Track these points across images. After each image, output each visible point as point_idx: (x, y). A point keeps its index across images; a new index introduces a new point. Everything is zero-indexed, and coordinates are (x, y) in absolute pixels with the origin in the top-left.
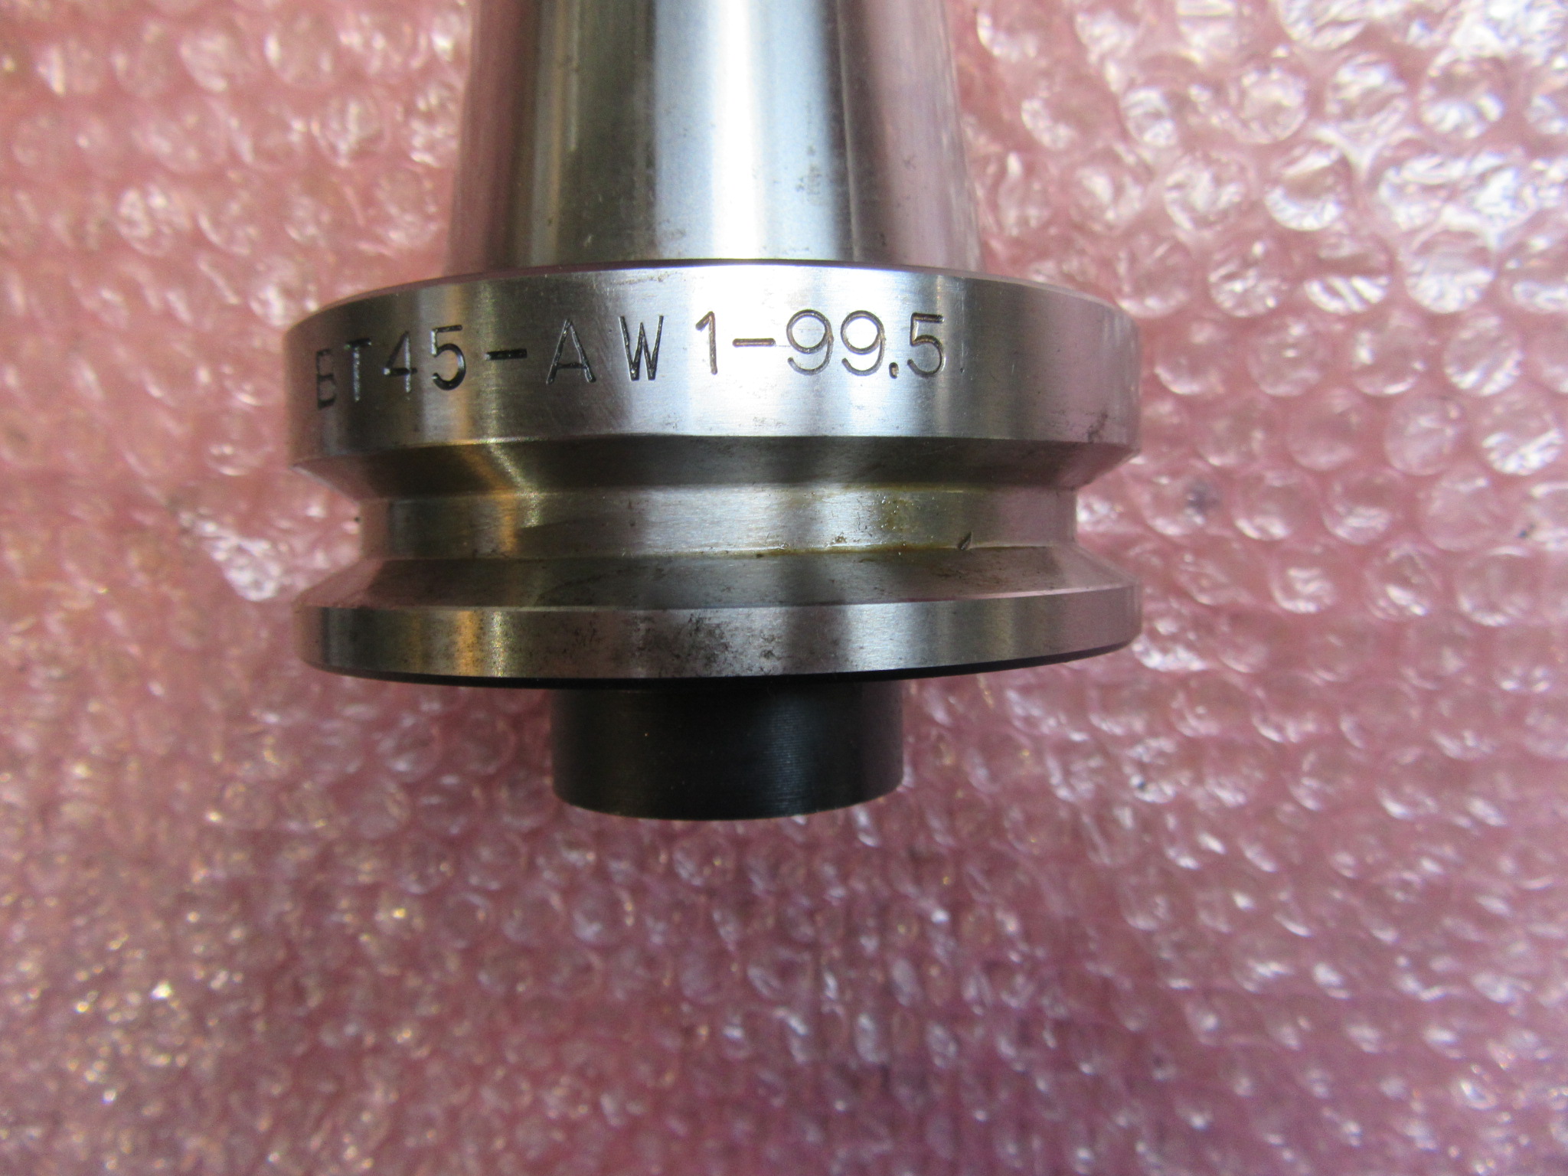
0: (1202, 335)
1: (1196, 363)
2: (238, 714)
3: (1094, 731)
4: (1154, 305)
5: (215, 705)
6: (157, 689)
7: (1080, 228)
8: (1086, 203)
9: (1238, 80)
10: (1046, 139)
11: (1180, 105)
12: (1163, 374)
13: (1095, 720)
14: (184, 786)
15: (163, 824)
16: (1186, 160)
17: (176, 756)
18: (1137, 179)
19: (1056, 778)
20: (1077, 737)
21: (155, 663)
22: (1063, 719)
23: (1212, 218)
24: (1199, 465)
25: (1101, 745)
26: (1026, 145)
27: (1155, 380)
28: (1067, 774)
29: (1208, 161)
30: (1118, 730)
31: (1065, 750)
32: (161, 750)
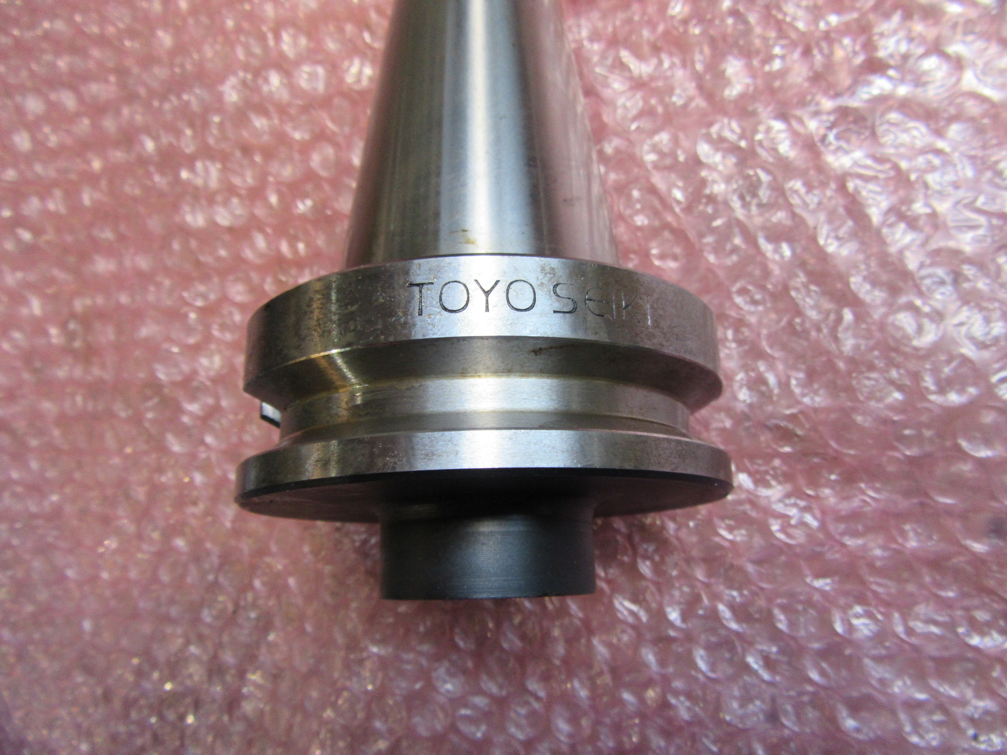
0: (988, 418)
1: (987, 437)
2: (353, 645)
3: (934, 693)
4: (954, 398)
5: (340, 639)
6: (309, 628)
7: (896, 350)
8: (898, 335)
9: (994, 261)
10: (868, 299)
11: (957, 278)
12: (964, 444)
13: (934, 683)
14: (315, 694)
15: (299, 718)
16: (965, 308)
17: (314, 672)
18: (932, 320)
19: (908, 728)
20: (921, 696)
21: (310, 612)
22: (908, 682)
23: (988, 343)
24: (995, 504)
25: (941, 705)
26: (855, 303)
27: (958, 448)
28: (916, 726)
29: (981, 309)
30: (953, 693)
31: (913, 706)
32: (304, 669)
